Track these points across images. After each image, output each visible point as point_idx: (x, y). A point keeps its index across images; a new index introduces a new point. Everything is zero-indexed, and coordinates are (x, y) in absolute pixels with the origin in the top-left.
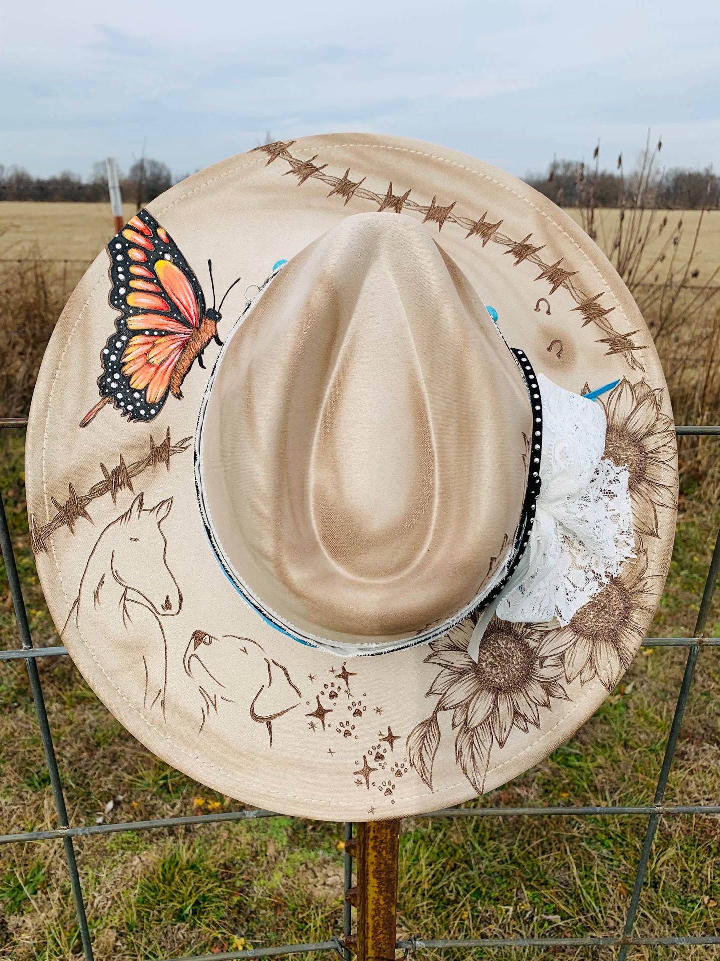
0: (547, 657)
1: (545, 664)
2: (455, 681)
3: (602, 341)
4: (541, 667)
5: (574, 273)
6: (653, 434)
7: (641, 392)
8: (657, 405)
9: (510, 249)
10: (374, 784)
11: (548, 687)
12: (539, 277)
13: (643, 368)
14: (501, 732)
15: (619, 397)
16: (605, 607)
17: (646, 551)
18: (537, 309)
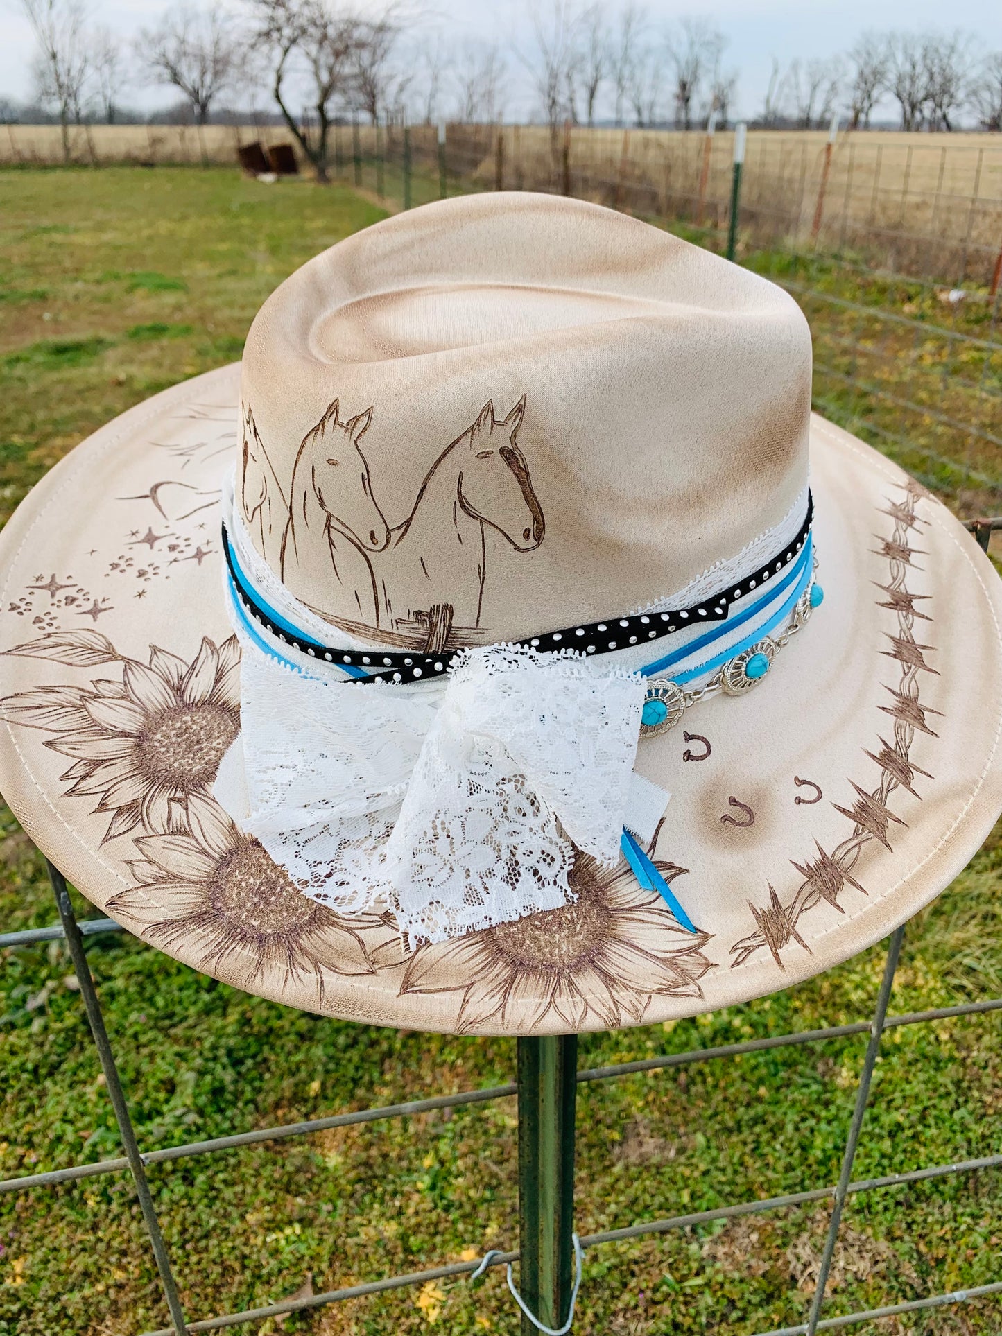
0: (186, 809)
1: (174, 805)
2: (167, 681)
3: (774, 897)
4: (170, 800)
5: (888, 846)
6: (607, 985)
7: (688, 962)
8: (668, 991)
9: (892, 746)
10: (32, 593)
11: (133, 810)
12: (860, 791)
13: (736, 964)
14: (71, 743)
15: (671, 929)
16: (268, 903)
17: (372, 973)
18: (800, 782)
